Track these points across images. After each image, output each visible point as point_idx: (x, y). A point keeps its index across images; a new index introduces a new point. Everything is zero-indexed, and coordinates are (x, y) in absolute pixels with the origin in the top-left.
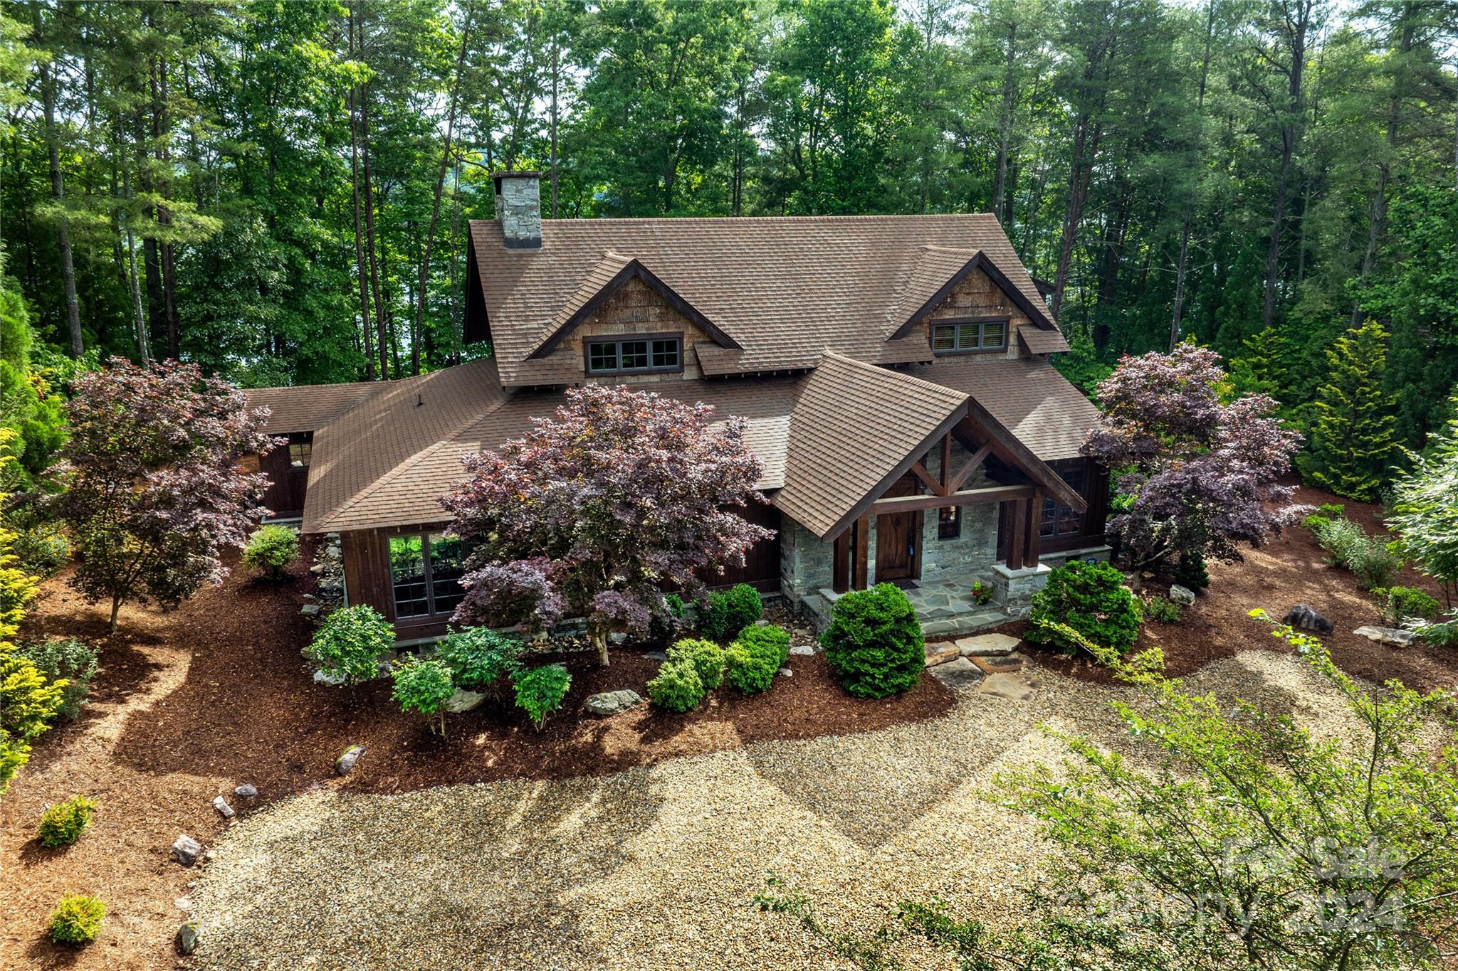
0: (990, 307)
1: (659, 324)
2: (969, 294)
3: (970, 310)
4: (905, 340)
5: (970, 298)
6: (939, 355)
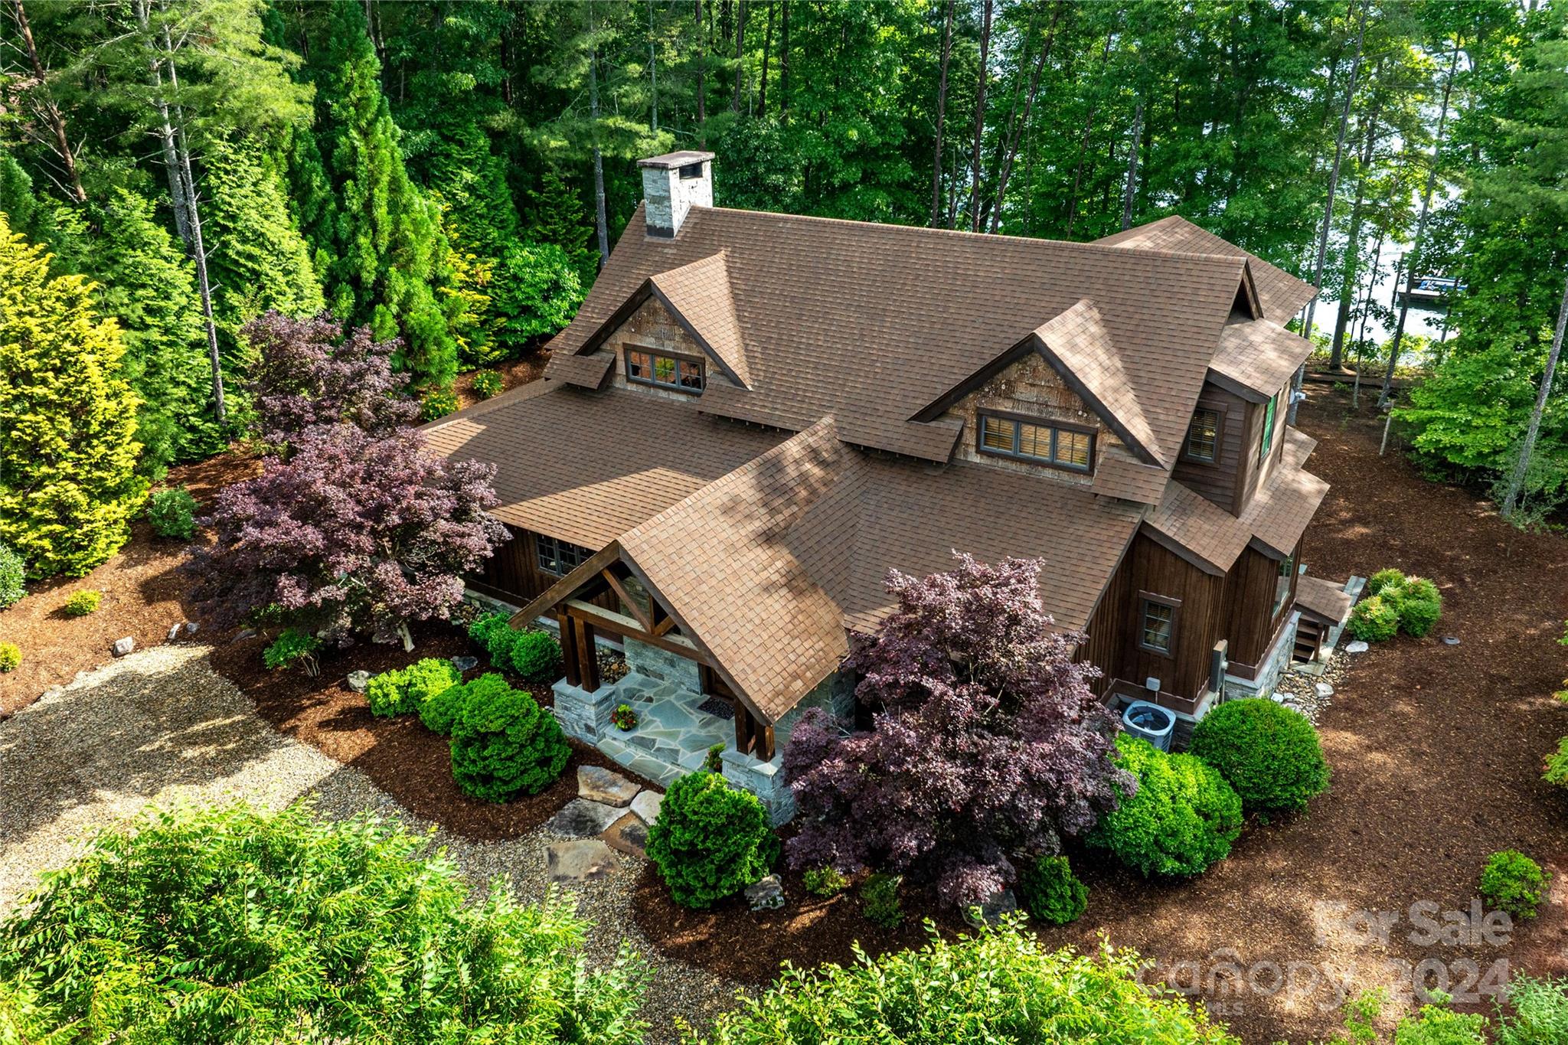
0: (1065, 410)
1: (684, 345)
2: (1032, 385)
3: (1036, 407)
4: (933, 424)
5: (1035, 390)
6: (991, 455)
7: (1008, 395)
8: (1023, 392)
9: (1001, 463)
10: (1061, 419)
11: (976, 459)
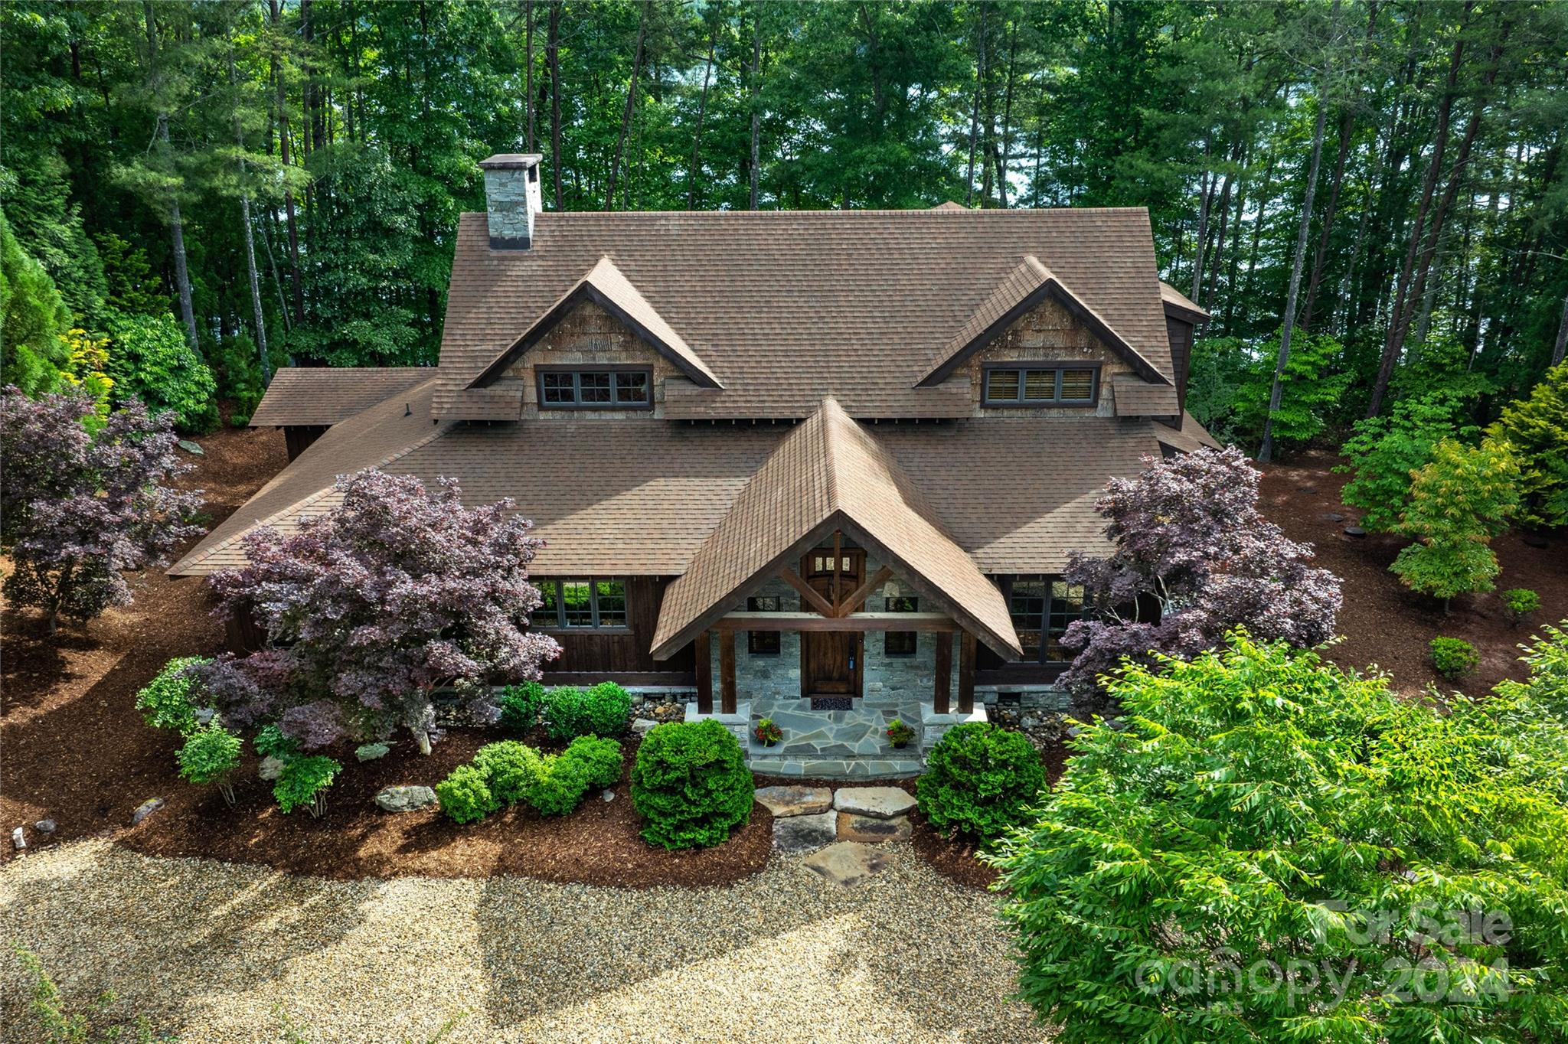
0: (1072, 349)
1: (624, 355)
2: (1040, 331)
3: (1042, 352)
4: (941, 386)
5: (1042, 336)
6: (995, 407)
7: (1014, 346)
8: (1031, 339)
9: (1006, 413)
10: (1067, 359)
11: (981, 414)
